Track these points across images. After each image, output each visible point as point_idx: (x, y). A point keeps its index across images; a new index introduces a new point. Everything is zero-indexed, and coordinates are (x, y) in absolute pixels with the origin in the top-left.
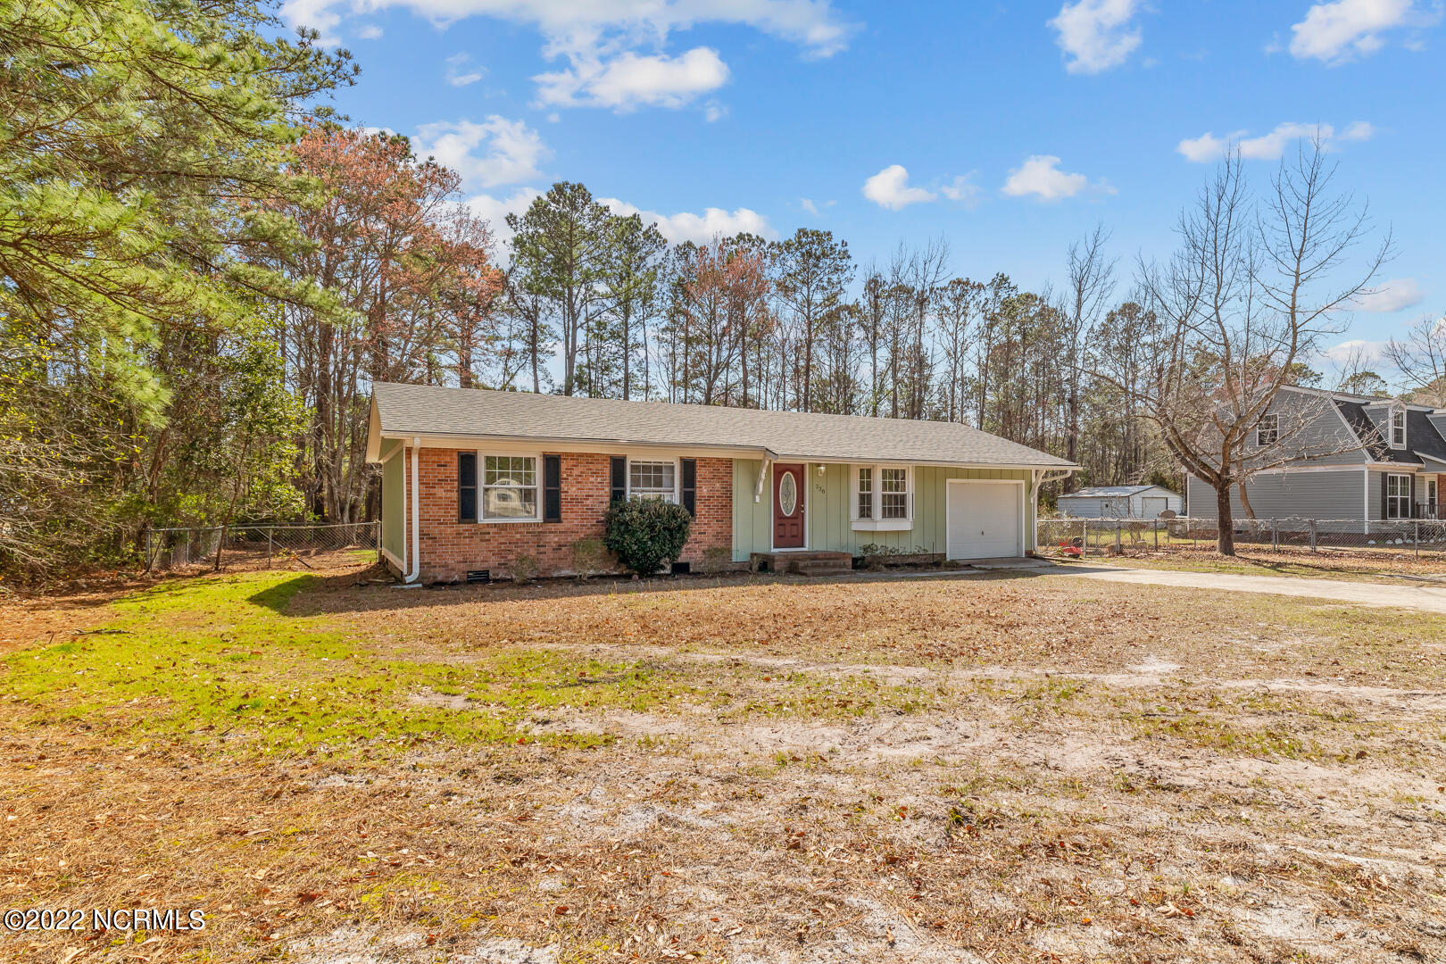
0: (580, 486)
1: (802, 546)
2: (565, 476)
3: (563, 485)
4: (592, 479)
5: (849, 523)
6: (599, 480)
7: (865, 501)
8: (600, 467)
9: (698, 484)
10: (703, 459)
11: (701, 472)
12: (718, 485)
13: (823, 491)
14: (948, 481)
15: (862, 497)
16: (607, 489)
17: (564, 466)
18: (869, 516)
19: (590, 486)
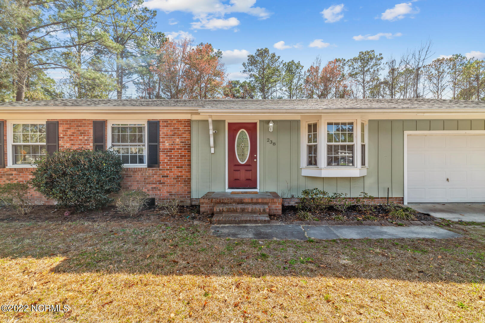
0: (72, 142)
1: (256, 188)
2: (62, 135)
3: (60, 142)
4: (80, 138)
5: (299, 170)
6: (86, 138)
7: (312, 150)
8: (86, 129)
9: (161, 140)
10: (165, 121)
11: (163, 131)
12: (178, 140)
13: (274, 144)
14: (406, 133)
15: (310, 147)
16: (92, 144)
17: (61, 129)
18: (316, 164)
19: (79, 142)
